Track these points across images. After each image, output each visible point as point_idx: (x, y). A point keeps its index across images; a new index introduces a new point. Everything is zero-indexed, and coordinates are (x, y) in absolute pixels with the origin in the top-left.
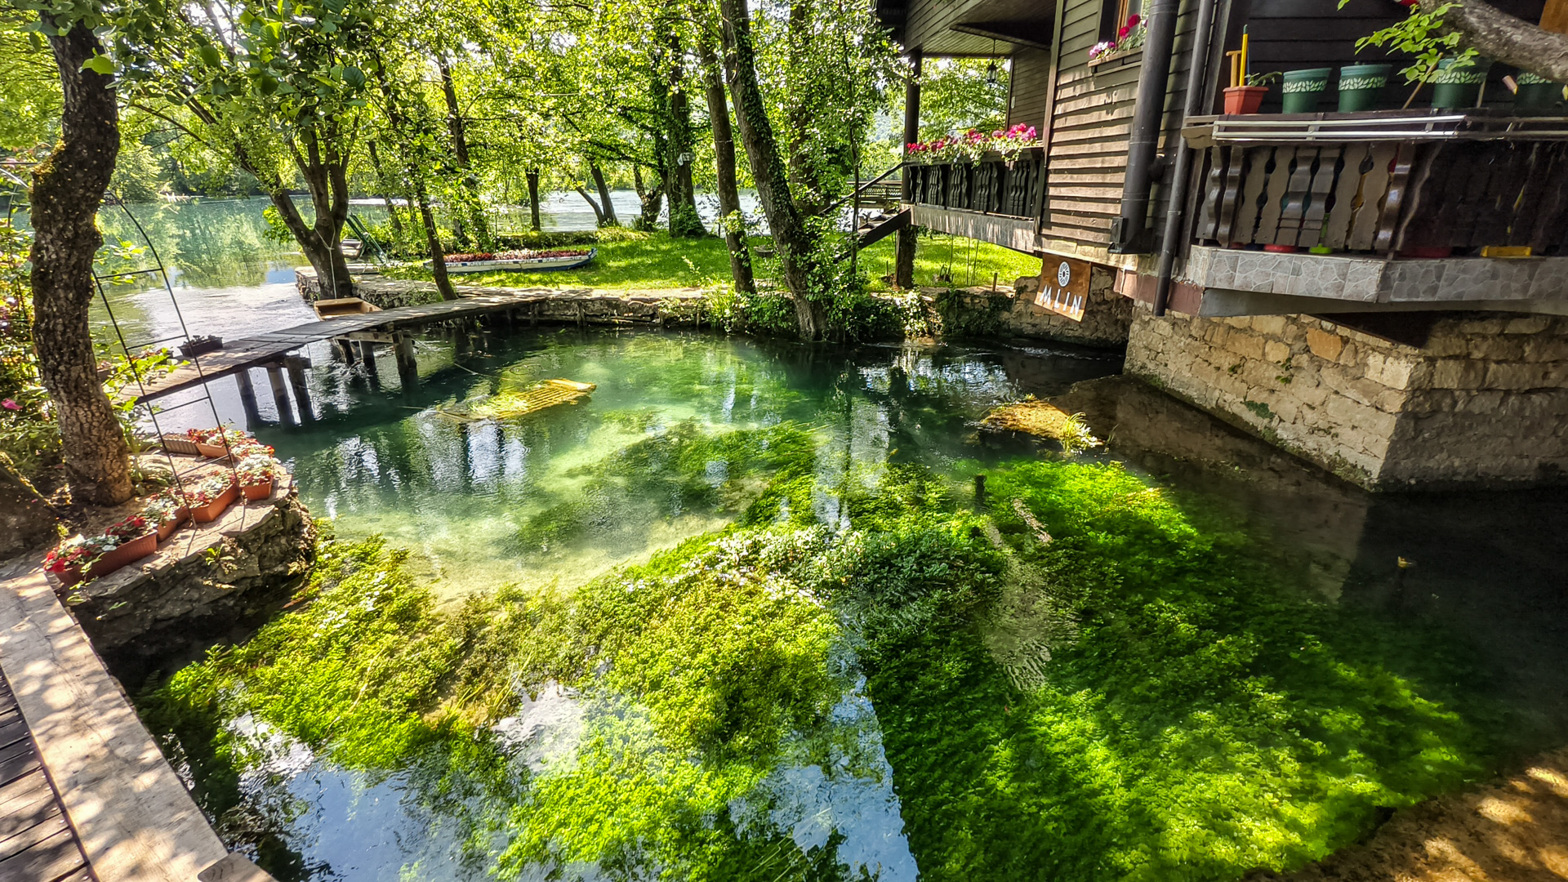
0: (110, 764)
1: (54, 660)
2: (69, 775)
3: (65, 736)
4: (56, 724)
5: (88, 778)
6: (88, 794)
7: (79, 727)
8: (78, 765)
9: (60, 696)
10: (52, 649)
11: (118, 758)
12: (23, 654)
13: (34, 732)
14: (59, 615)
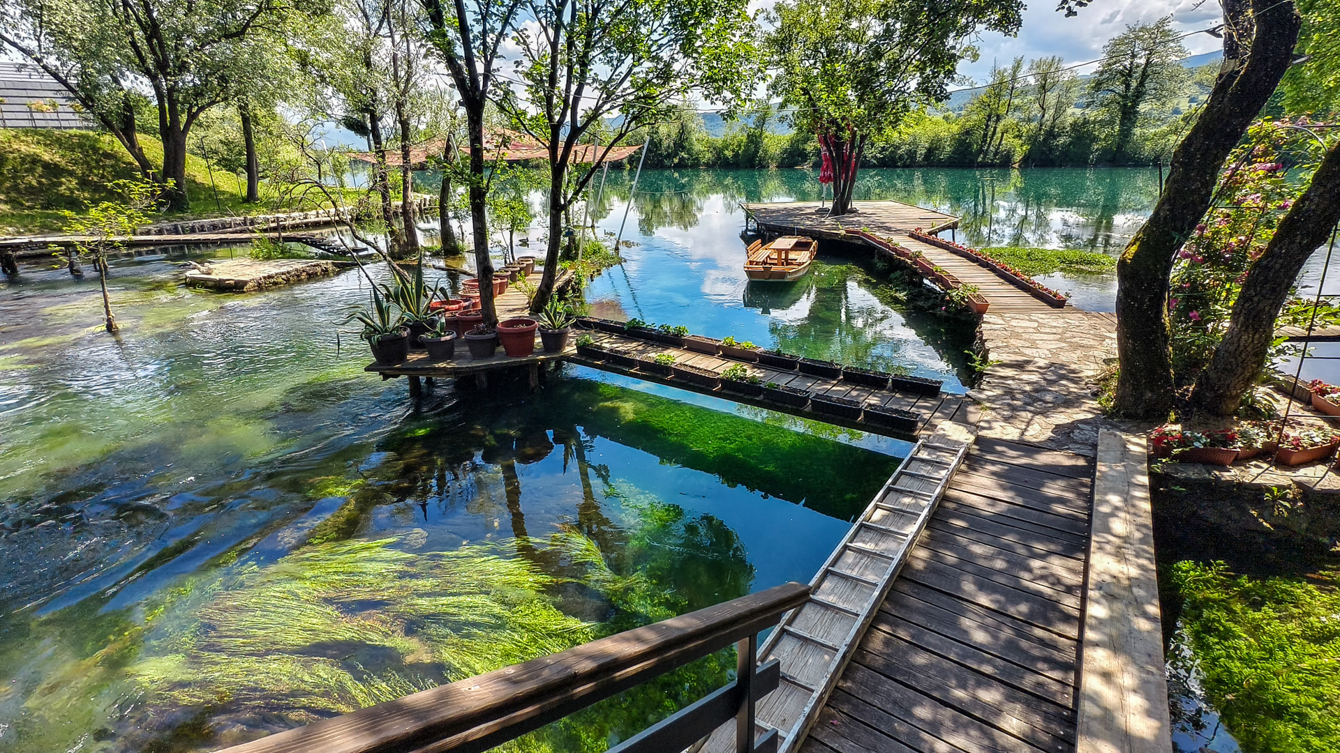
0: (1126, 594)
1: (1125, 500)
2: (1100, 580)
3: (1109, 554)
4: (1108, 542)
5: (1108, 591)
6: (1103, 601)
7: (1119, 555)
8: (1107, 578)
9: (1119, 526)
10: (1128, 493)
11: (1132, 593)
12: (1110, 485)
13: (1094, 538)
14: (1142, 474)
